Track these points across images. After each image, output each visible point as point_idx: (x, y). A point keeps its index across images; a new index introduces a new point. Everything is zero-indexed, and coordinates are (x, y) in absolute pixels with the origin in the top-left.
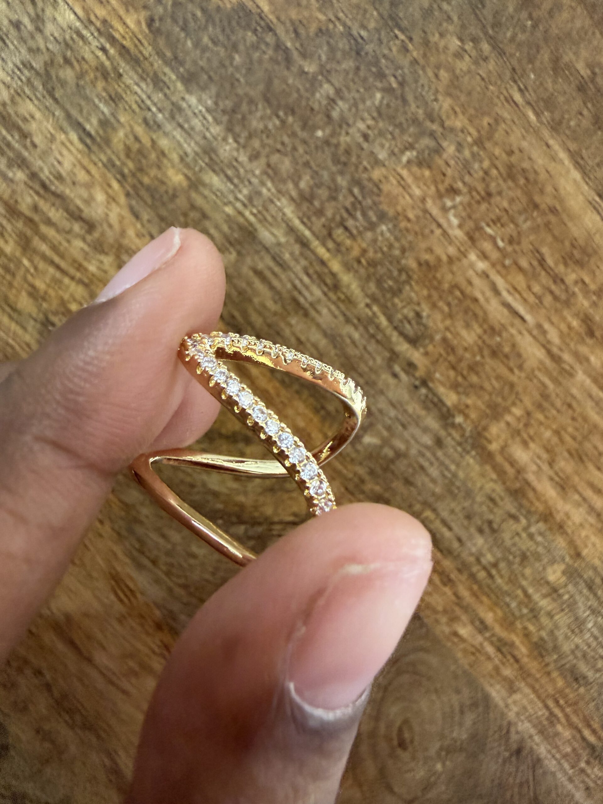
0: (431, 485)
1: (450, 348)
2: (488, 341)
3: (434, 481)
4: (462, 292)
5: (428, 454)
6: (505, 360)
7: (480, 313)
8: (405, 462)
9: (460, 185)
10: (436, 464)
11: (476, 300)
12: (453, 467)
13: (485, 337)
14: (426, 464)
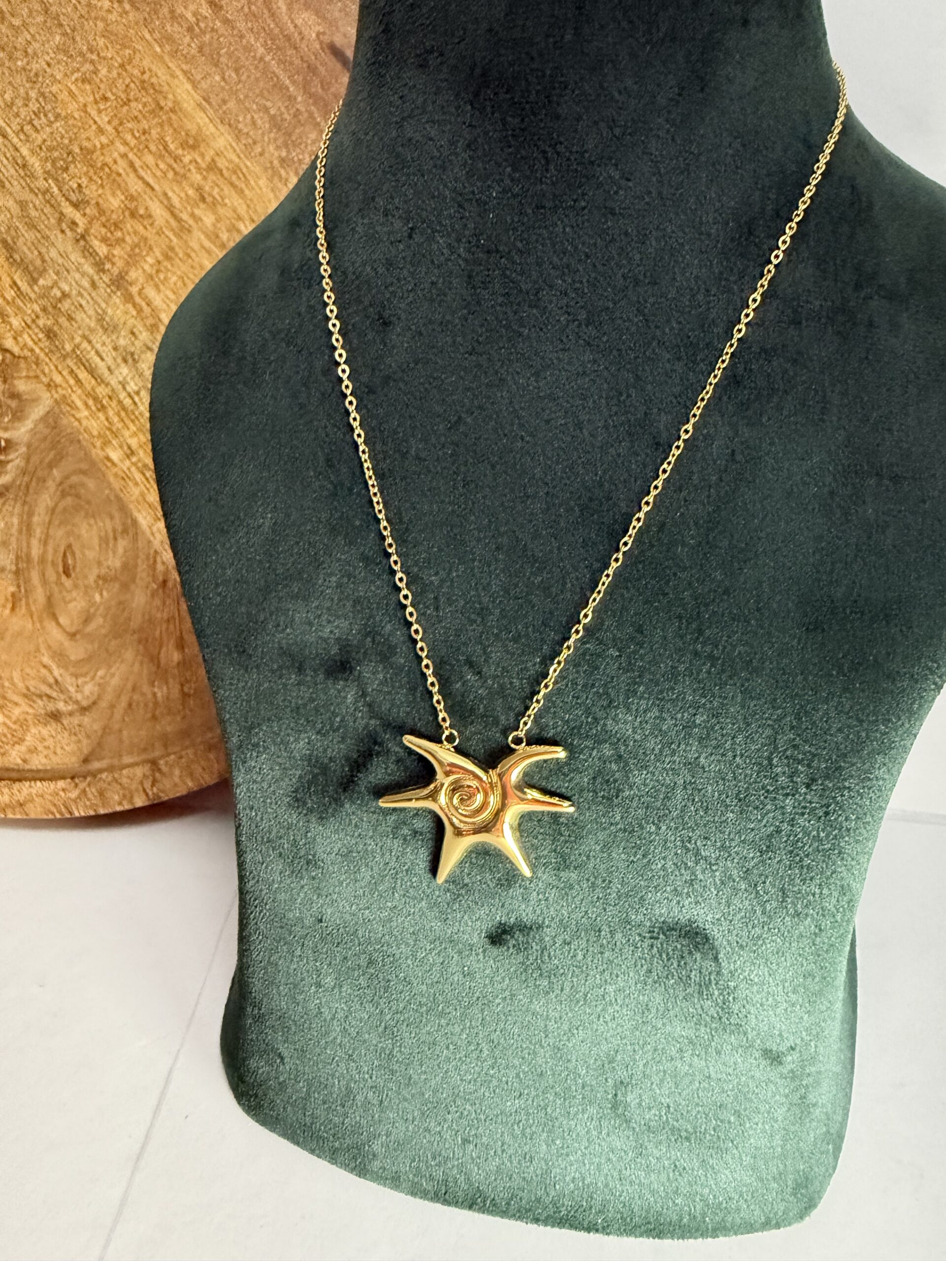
0: (87, 320)
1: (102, 212)
2: (129, 206)
3: (90, 317)
4: (110, 168)
5: (85, 294)
6: (141, 219)
7: (123, 185)
8: (69, 301)
9: (109, 95)
10: (91, 302)
11: (119, 175)
12: (104, 305)
13: (126, 202)
14: (84, 303)
